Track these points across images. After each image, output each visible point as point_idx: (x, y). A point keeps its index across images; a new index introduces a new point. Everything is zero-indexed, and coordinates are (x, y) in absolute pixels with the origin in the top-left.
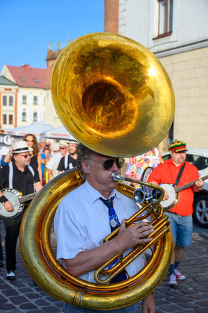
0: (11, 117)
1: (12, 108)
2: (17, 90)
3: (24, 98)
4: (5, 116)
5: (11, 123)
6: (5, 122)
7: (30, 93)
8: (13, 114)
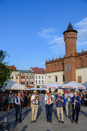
0: (33, 82)
1: (33, 80)
2: (34, 74)
3: (36, 76)
4: (31, 82)
5: (33, 84)
6: (31, 84)
7: (38, 75)
8: (33, 81)
